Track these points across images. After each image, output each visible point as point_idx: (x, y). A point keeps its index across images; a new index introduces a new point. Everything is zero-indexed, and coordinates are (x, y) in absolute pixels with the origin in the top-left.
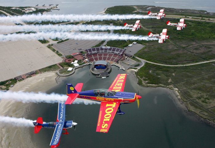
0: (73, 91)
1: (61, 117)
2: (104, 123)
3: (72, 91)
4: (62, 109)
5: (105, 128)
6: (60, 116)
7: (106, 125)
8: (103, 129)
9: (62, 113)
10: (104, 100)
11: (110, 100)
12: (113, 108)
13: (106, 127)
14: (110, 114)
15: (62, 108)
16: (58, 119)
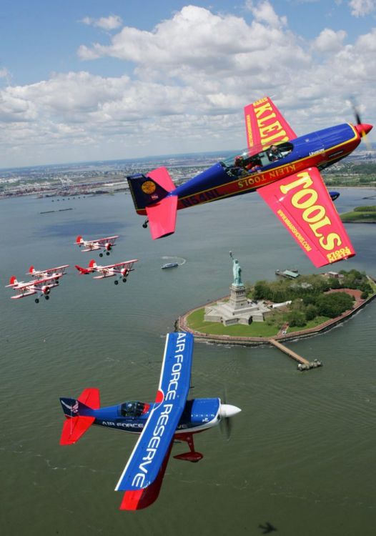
0: (153, 194)
1: (174, 381)
2: (317, 235)
3: (149, 195)
4: (180, 353)
5: (336, 248)
6: (168, 377)
7: (332, 237)
8: (333, 250)
9: (177, 368)
10: (264, 179)
11: (285, 171)
12: (311, 187)
13: (339, 243)
14: (315, 204)
15: (180, 350)
16: (160, 389)
